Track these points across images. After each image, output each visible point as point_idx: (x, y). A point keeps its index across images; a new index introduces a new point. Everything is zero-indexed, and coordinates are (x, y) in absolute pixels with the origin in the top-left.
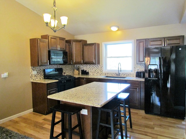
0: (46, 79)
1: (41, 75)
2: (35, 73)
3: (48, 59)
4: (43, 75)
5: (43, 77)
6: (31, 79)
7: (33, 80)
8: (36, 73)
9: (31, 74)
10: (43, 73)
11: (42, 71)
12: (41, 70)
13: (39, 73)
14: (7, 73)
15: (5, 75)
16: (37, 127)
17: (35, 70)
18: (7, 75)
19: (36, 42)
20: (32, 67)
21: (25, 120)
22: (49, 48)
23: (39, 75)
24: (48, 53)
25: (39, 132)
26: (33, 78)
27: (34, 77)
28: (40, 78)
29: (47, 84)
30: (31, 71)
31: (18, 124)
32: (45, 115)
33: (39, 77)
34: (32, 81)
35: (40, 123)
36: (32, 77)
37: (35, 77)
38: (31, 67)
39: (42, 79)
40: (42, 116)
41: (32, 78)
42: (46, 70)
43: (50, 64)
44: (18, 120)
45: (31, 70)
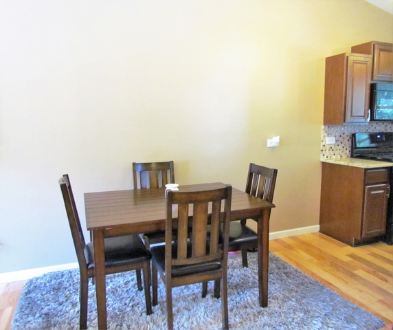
0: (357, 157)
1: (345, 148)
2: (330, 141)
3: (367, 106)
4: (349, 149)
5: (347, 152)
6: (322, 155)
7: (325, 157)
8: (334, 142)
9: (322, 144)
10: (348, 144)
11: (348, 138)
12: (345, 136)
13: (339, 143)
14: (278, 137)
15: (274, 141)
16: (338, 270)
17: (331, 134)
18: (278, 141)
19: (343, 64)
20: (327, 127)
21: (306, 245)
22: (372, 77)
23: (340, 147)
24: (368, 92)
25: (346, 283)
26: (327, 153)
27: (327, 150)
28: (342, 154)
29: (366, 170)
30: (322, 136)
31: (294, 252)
32: (351, 245)
33: (340, 152)
34: (323, 159)
35: (342, 261)
36: (324, 150)
37: (331, 152)
38: (323, 127)
39: (344, 156)
40: (344, 246)
41: (324, 152)
42: (357, 135)
43: (372, 119)
44: (290, 242)
45: (323, 134)
